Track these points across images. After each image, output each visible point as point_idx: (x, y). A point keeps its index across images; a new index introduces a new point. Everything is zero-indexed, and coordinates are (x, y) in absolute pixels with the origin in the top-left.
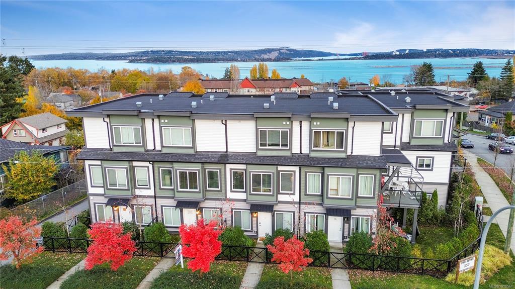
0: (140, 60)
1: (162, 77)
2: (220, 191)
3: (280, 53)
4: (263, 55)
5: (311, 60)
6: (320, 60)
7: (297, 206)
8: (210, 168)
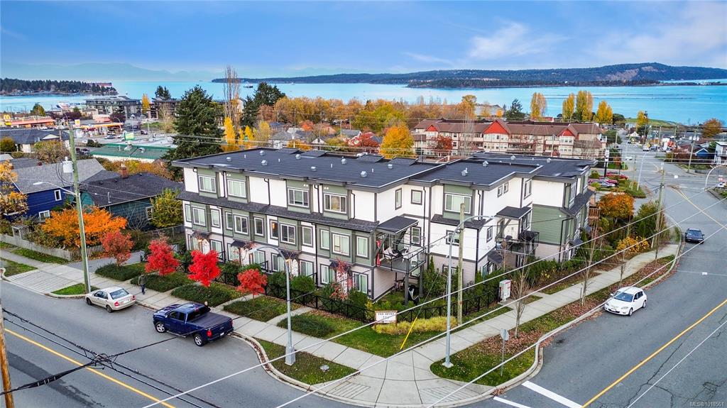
0: (424, 83)
1: (416, 112)
2: (264, 237)
3: (641, 73)
4: (609, 75)
5: (695, 84)
6: (712, 84)
7: (315, 257)
8: (257, 217)
